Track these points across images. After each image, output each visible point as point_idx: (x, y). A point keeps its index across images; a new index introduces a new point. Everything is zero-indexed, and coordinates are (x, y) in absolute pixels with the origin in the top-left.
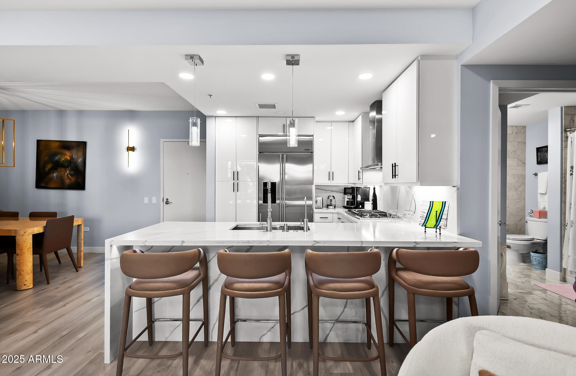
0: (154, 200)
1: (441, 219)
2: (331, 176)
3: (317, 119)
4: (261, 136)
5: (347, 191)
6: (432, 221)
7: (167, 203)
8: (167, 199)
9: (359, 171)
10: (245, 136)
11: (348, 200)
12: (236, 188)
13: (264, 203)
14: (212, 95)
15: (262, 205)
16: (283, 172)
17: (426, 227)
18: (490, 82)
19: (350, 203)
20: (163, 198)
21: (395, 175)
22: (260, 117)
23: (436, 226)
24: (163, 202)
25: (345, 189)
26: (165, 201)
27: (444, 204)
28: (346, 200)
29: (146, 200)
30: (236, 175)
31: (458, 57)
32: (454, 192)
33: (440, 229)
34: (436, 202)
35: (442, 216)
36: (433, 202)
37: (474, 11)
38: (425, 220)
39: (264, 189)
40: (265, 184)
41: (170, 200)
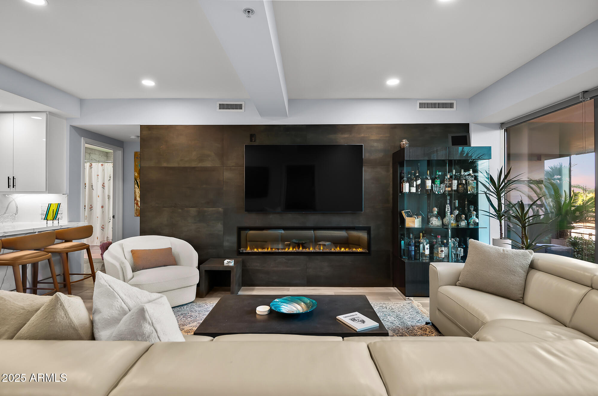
6: (50, 216)
23: (53, 219)
27: (59, 205)
31: (67, 119)
32: (66, 197)
33: (58, 220)
34: (53, 204)
35: (58, 212)
36: (51, 204)
37: (82, 101)
38: (46, 216)
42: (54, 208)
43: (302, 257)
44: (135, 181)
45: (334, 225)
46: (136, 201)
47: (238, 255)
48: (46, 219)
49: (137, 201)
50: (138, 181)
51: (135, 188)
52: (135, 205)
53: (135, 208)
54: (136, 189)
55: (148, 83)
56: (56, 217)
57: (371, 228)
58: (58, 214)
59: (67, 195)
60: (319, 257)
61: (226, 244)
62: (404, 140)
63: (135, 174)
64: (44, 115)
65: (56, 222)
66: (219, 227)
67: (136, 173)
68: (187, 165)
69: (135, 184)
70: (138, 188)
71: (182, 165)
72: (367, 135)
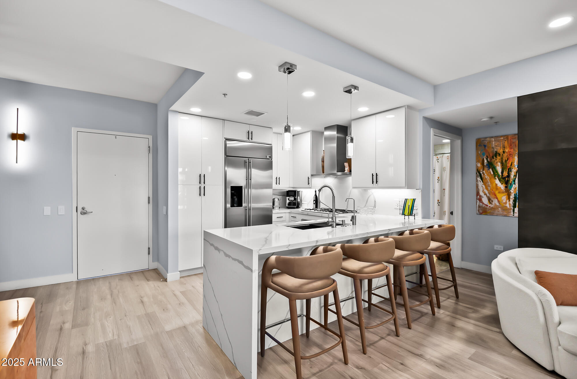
0: (62, 210)
1: (413, 209)
2: (278, 180)
3: (274, 130)
4: (227, 139)
5: (290, 193)
6: (406, 212)
7: (84, 212)
8: (83, 209)
9: (308, 177)
10: (207, 139)
11: (289, 201)
12: (202, 192)
13: (231, 206)
14: (226, 95)
15: (229, 208)
16: (248, 178)
17: (405, 216)
18: (431, 129)
19: (292, 204)
20: (77, 207)
21: (377, 182)
22: (226, 120)
24: (77, 212)
25: (287, 192)
26: (80, 210)
27: (414, 200)
29: (47, 210)
30: (202, 179)
31: (420, 110)
32: (420, 192)
33: (414, 216)
34: (409, 199)
35: (413, 208)
36: (407, 199)
37: (435, 88)
38: (403, 211)
39: (231, 193)
40: (233, 188)
41: (88, 209)
42: (409, 203)
44: (477, 173)
46: (478, 197)
48: (403, 214)
49: (480, 196)
50: (481, 173)
51: (477, 181)
52: (478, 201)
53: (478, 204)
54: (479, 182)
56: (412, 213)
58: (414, 210)
59: (420, 190)
63: (477, 165)
64: (404, 110)
65: (411, 218)
67: (479, 164)
69: (477, 177)
70: (481, 181)
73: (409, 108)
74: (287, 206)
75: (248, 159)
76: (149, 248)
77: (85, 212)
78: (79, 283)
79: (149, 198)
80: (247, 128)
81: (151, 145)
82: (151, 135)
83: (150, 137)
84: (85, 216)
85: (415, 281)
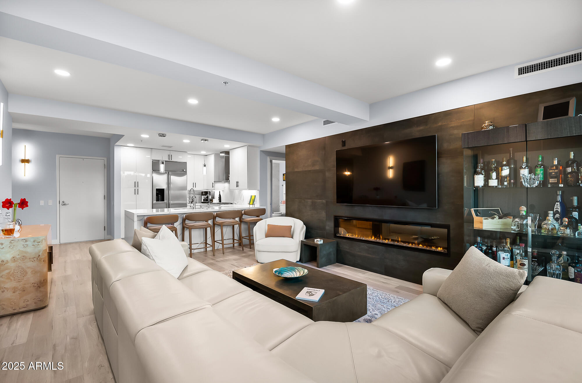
0: (50, 203)
1: (254, 201)
2: (194, 185)
3: (188, 153)
4: (154, 160)
6: (252, 203)
8: (63, 202)
9: (212, 183)
11: (204, 198)
12: (136, 192)
13: (157, 201)
15: (155, 204)
16: (169, 183)
17: (250, 205)
18: (267, 157)
19: (205, 200)
20: (59, 201)
21: (238, 186)
23: (253, 204)
24: (59, 204)
25: (202, 192)
26: (61, 203)
27: (255, 196)
28: (203, 198)
29: (42, 203)
30: (136, 184)
31: (259, 147)
32: (258, 192)
36: (252, 196)
37: (263, 136)
39: (156, 193)
40: (157, 190)
41: (66, 202)
42: (253, 198)
43: (380, 247)
45: (409, 220)
47: (334, 238)
55: (276, 119)
57: (450, 226)
59: (259, 190)
60: (395, 250)
61: (327, 228)
62: (487, 122)
64: (246, 147)
66: (323, 214)
68: (306, 169)
71: (304, 170)
72: (445, 122)
73: (249, 146)
74: (203, 201)
75: (169, 172)
76: (105, 227)
77: (65, 204)
78: (60, 245)
79: (104, 196)
80: (168, 153)
81: (106, 164)
82: (106, 157)
83: (105, 159)
84: (64, 206)
85: (238, 239)
